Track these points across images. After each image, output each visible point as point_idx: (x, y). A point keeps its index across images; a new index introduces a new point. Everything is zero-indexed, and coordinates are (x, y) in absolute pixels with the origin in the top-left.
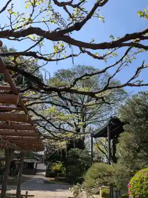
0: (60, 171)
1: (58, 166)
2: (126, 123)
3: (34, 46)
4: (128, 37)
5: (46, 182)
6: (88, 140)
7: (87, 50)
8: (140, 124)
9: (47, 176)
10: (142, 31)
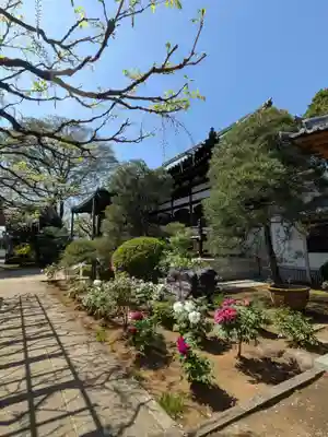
0: (26, 256)
1: (25, 250)
2: (114, 194)
3: (10, 77)
4: (111, 92)
5: (6, 269)
6: (67, 217)
7: (75, 95)
8: (129, 196)
9: (6, 263)
10: (122, 89)
